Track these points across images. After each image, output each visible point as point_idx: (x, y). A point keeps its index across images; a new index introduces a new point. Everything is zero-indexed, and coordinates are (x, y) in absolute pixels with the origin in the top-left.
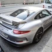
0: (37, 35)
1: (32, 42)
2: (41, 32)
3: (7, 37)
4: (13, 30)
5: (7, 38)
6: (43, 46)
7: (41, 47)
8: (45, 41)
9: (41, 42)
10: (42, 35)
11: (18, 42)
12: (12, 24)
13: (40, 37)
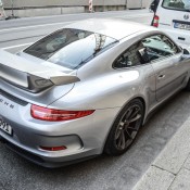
0: (122, 124)
1: (99, 152)
2: (138, 117)
3: (10, 132)
4: (29, 105)
5: (11, 136)
6: (141, 168)
7: (133, 171)
8: (150, 149)
9: (136, 151)
10: (141, 127)
11: (50, 149)
12: (26, 85)
13: (134, 133)
